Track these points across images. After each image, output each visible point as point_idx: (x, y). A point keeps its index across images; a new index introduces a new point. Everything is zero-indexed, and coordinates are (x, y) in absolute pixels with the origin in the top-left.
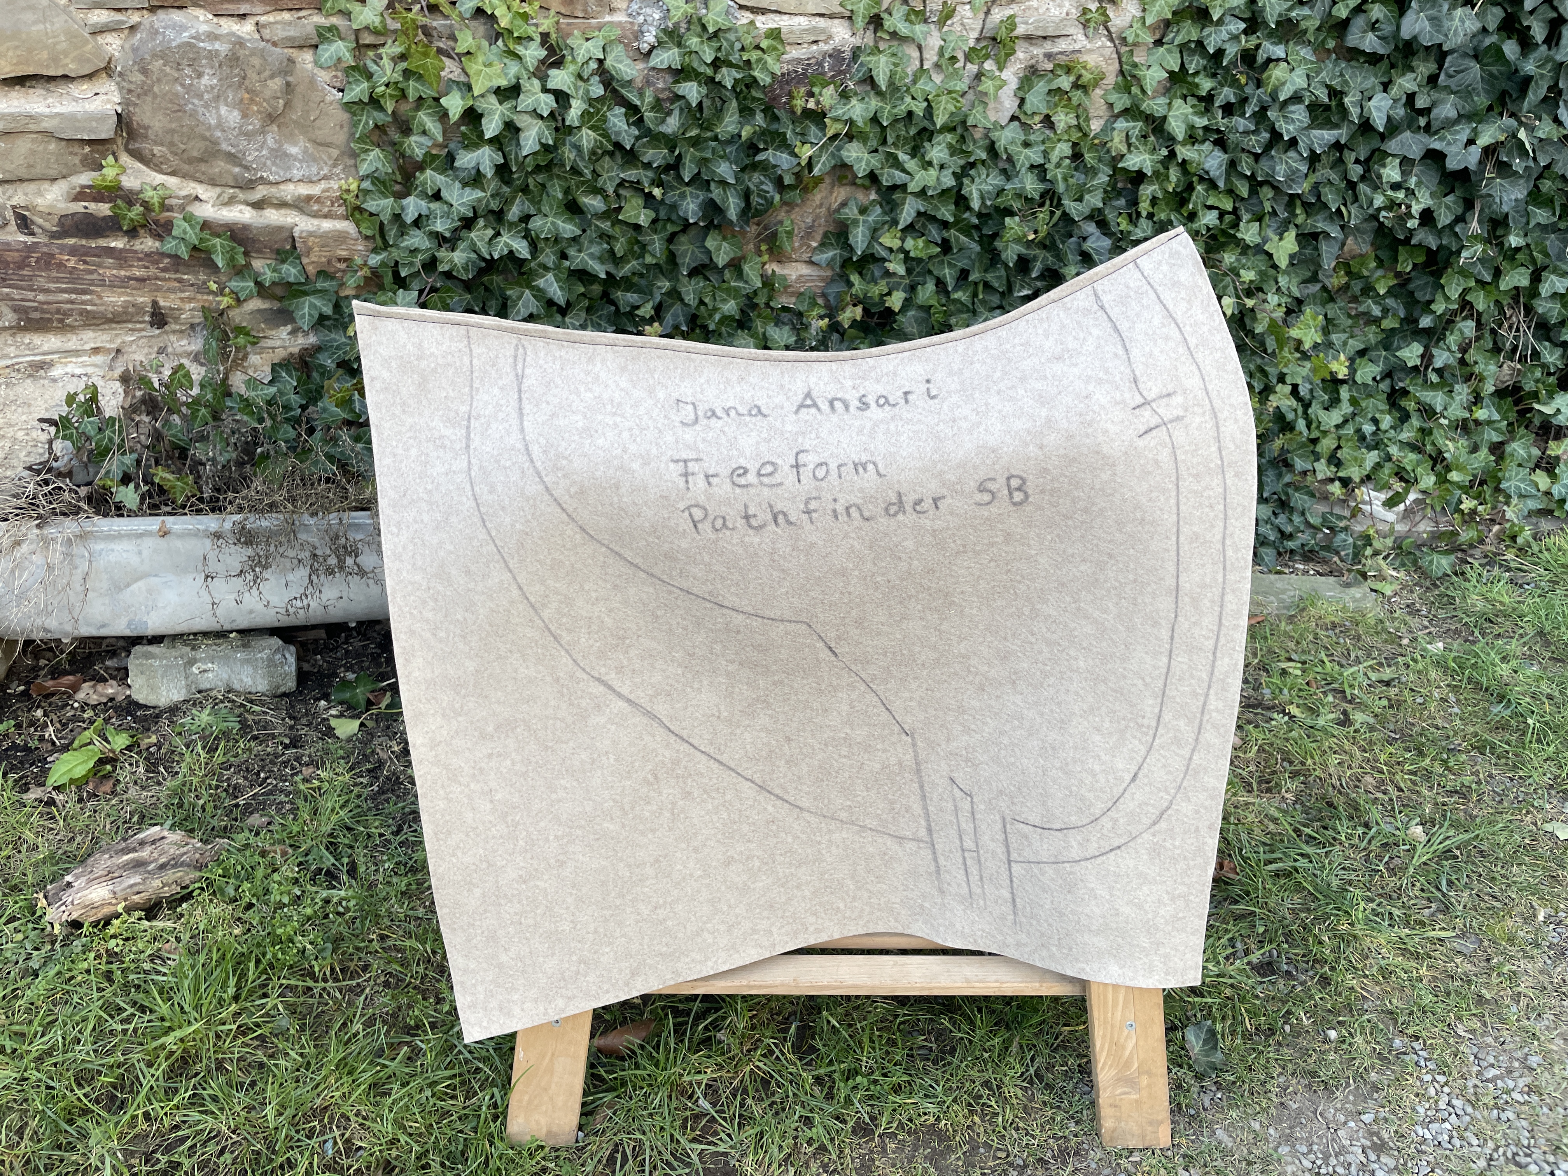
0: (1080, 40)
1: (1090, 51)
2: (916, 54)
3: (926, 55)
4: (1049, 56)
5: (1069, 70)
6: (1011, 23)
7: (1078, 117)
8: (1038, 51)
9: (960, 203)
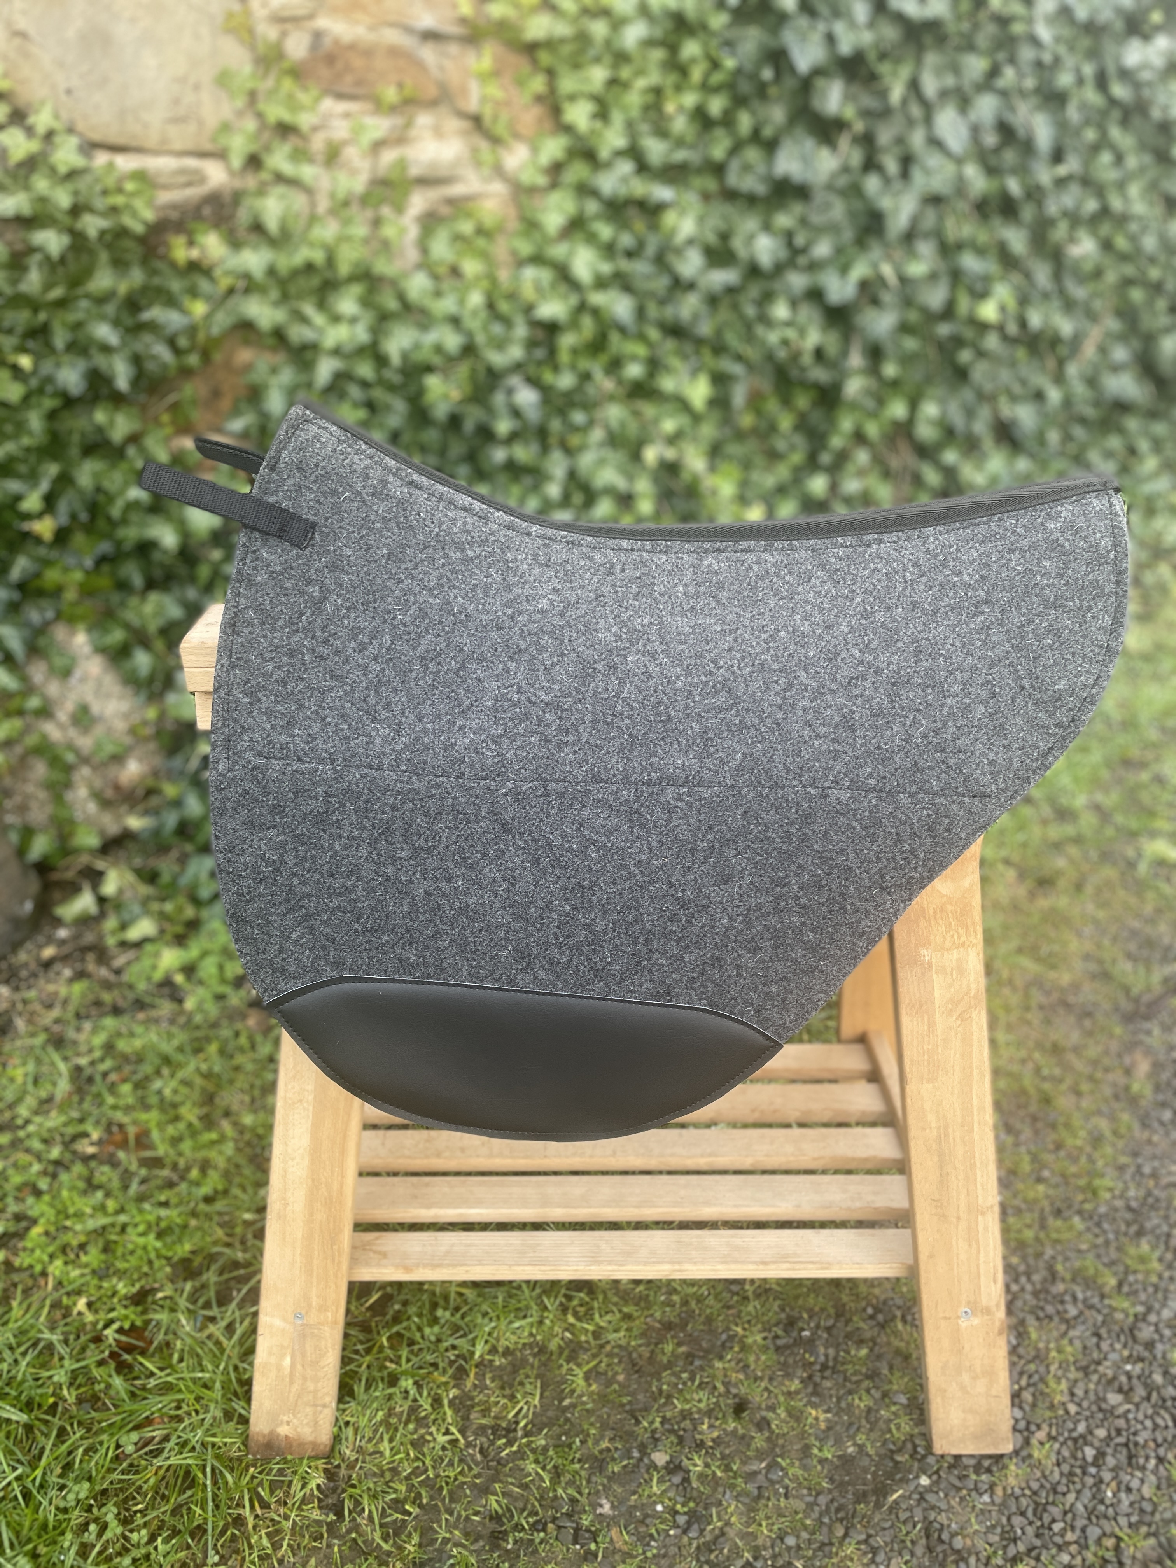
0: (476, 182)
1: (486, 196)
3: (317, 200)
4: (447, 201)
5: (469, 215)
6: (403, 167)
7: (486, 264)
8: (434, 196)
9: (381, 360)
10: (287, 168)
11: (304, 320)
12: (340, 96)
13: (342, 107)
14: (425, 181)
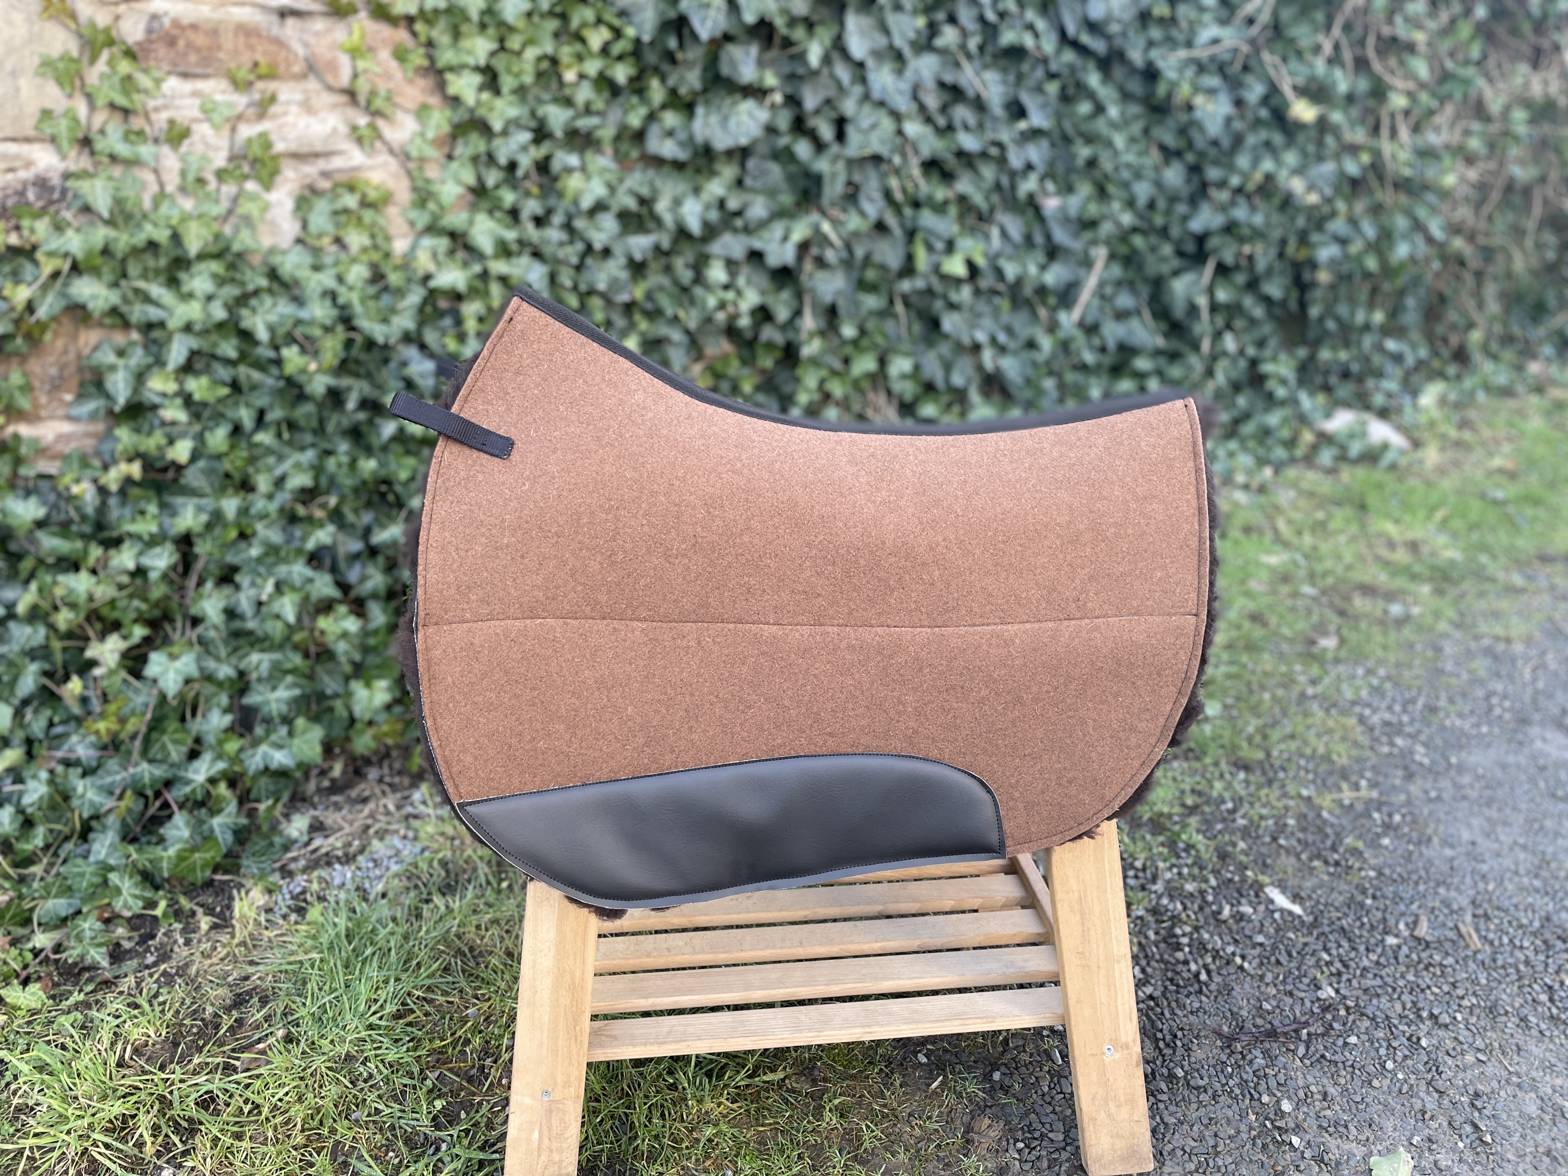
0: (355, 157)
1: (371, 168)
2: (150, 177)
3: (165, 177)
4: (325, 174)
5: (351, 188)
6: (265, 141)
7: (373, 236)
8: (311, 170)
9: (246, 336)
10: (123, 149)
11: (147, 299)
12: (185, 75)
13: (188, 86)
14: (298, 157)
